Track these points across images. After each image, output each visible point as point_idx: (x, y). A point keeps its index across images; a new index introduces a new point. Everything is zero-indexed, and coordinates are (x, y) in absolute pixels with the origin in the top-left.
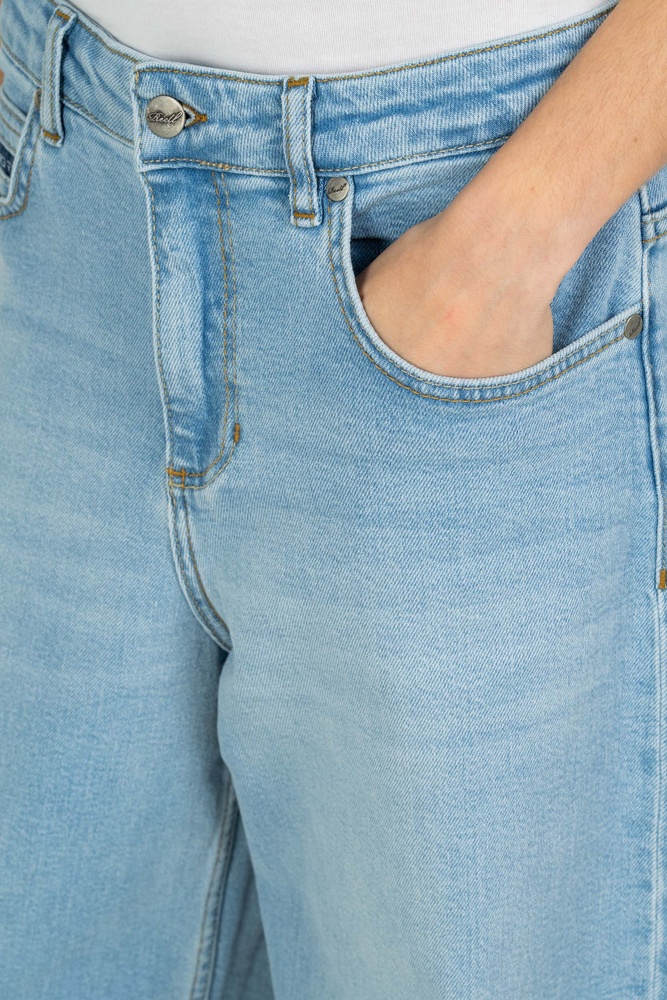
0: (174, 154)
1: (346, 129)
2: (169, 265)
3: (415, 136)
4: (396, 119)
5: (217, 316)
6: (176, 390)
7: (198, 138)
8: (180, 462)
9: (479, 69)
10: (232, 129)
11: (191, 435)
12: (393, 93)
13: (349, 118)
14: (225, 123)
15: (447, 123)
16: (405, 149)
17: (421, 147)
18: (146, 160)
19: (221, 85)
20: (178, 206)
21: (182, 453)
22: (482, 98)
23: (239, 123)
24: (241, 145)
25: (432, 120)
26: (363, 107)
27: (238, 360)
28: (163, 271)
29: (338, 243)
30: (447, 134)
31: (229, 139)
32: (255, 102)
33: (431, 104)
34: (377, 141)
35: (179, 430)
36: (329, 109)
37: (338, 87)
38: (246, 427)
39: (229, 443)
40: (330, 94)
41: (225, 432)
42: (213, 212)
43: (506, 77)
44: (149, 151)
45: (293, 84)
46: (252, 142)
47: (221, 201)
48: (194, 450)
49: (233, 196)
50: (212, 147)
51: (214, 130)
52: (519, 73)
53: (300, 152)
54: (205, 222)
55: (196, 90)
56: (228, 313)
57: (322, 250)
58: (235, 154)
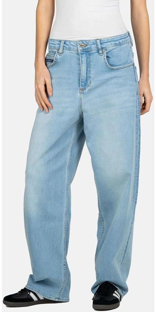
0: (83, 50)
1: (104, 44)
2: (83, 63)
3: (111, 44)
4: (109, 43)
5: (88, 69)
6: (83, 78)
7: (86, 47)
8: (82, 88)
9: (117, 38)
10: (91, 46)
11: (83, 84)
12: (108, 40)
13: (104, 43)
14: (90, 45)
15: (114, 43)
16: (110, 46)
17: (112, 45)
18: (80, 50)
19: (89, 41)
20: (84, 55)
21: (82, 87)
22: (117, 40)
23: (92, 45)
24: (92, 47)
25: (113, 43)
26: (105, 41)
27: (91, 73)
28: (82, 63)
29: (105, 56)
30: (115, 44)
31: (91, 47)
32: (93, 42)
33: (112, 41)
34: (107, 45)
35: (82, 84)
36: (102, 42)
37: (102, 39)
38: (92, 81)
39: (89, 84)
40: (102, 40)
41: (89, 83)
42: (89, 56)
43: (119, 38)
44: (80, 49)
45: (97, 39)
46: (94, 47)
47: (89, 55)
48: (84, 86)
49: (91, 54)
50: (88, 48)
51: (88, 46)
52: (120, 38)
53: (99, 46)
54: (87, 57)
55: (86, 42)
56: (90, 68)
57: (103, 58)
58: (91, 48)
